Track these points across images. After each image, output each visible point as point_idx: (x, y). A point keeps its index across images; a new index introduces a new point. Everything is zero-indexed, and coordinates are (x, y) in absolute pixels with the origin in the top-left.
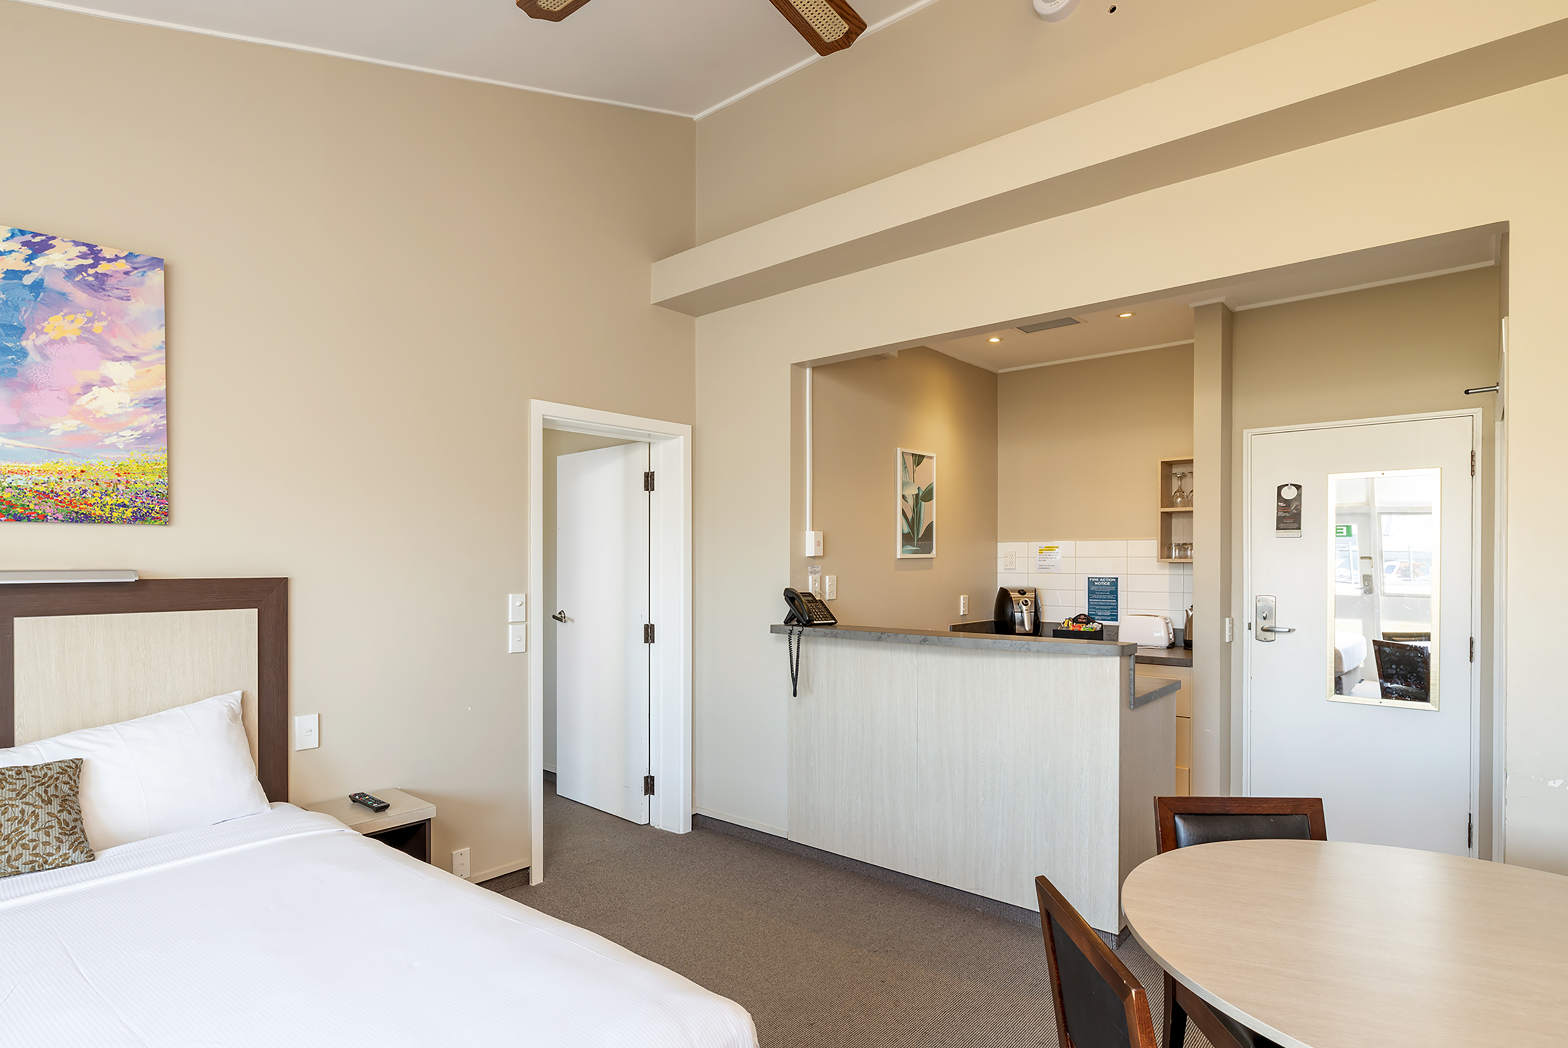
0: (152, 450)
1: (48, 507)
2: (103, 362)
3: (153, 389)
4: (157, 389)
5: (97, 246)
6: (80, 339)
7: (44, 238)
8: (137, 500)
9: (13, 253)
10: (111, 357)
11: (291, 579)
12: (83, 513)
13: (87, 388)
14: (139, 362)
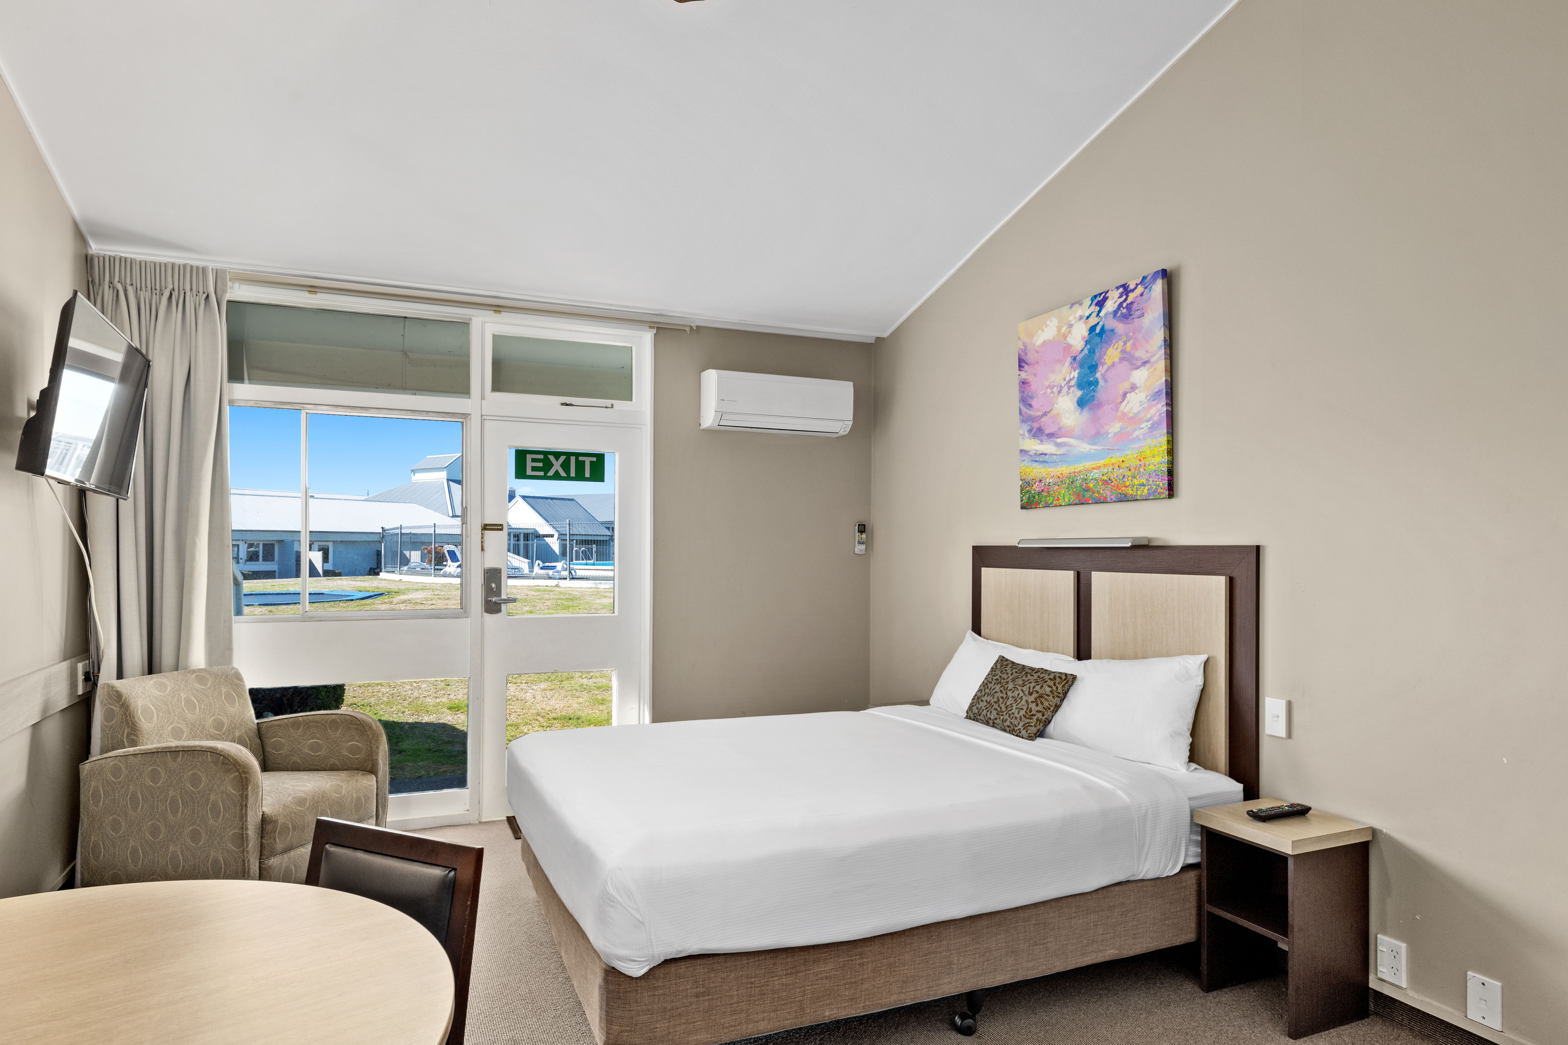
0: (1158, 435)
1: (1107, 492)
2: (1131, 372)
3: (1157, 384)
4: (1160, 383)
5: (1127, 283)
6: (1122, 359)
7: (1104, 294)
8: (1150, 479)
9: (1092, 314)
10: (1135, 367)
11: (1264, 547)
12: (1123, 494)
13: (1124, 395)
14: (1150, 364)
